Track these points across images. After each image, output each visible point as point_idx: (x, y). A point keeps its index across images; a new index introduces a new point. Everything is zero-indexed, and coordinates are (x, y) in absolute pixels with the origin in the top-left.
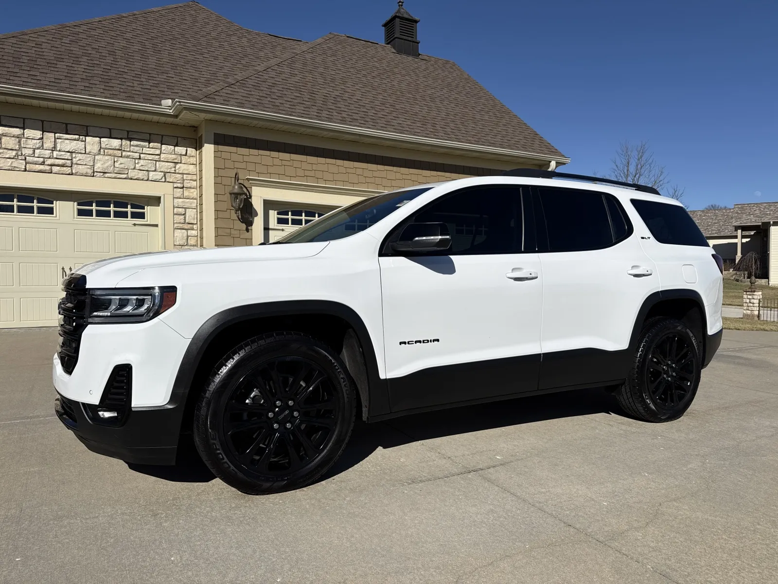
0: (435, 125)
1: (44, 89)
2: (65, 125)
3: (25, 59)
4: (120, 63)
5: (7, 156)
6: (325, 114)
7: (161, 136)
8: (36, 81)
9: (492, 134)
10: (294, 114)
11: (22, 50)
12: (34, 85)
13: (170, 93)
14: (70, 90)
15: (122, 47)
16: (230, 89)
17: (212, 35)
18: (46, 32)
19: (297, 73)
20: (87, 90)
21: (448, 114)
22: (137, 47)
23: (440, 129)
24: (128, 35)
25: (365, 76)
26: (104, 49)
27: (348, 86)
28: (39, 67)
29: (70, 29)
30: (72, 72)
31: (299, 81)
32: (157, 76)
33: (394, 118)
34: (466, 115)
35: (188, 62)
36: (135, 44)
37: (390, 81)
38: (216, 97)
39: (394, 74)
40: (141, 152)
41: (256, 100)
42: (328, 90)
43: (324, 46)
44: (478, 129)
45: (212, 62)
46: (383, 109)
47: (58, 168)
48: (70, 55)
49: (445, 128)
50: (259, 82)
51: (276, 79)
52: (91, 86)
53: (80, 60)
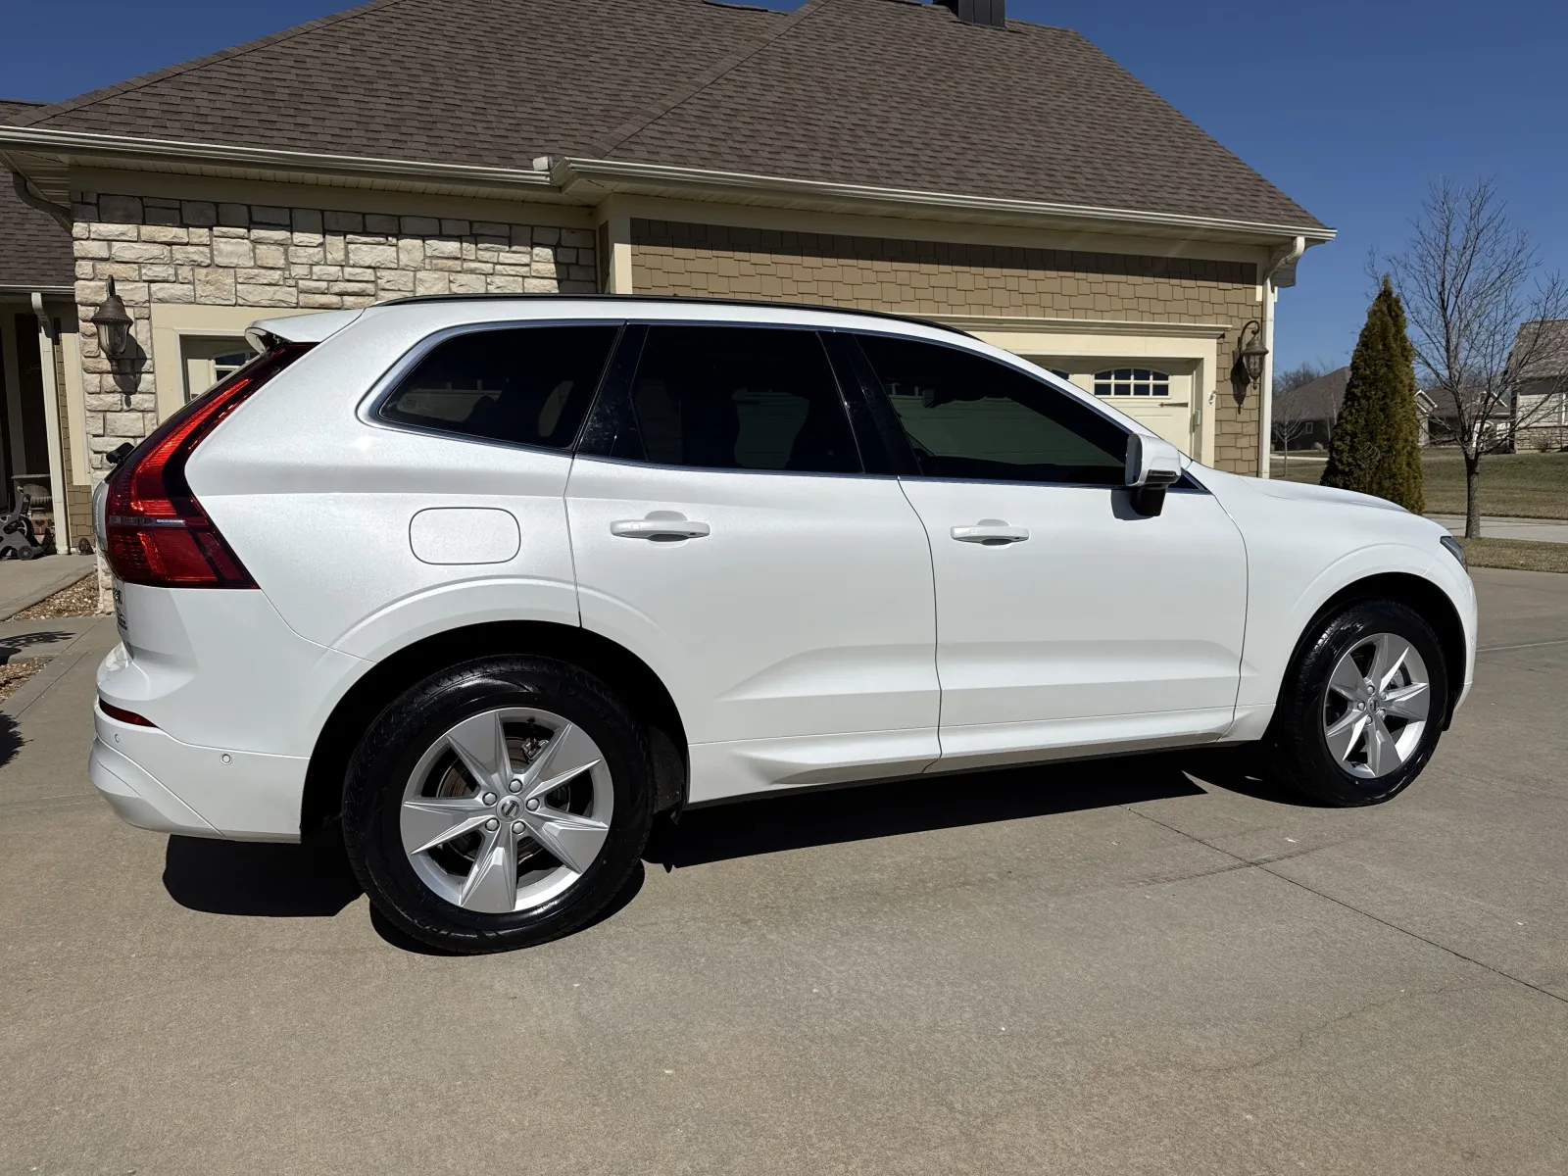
0: (1054, 173)
1: (326, 150)
2: (360, 217)
3: (282, 93)
4: (445, 88)
5: (265, 282)
6: (836, 166)
7: (530, 228)
8: (308, 137)
9: (1170, 185)
10: (779, 171)
11: (274, 75)
12: (308, 145)
13: (542, 143)
14: (370, 150)
15: (443, 54)
16: (656, 127)
17: (598, 14)
18: (306, 35)
19: (775, 83)
20: (397, 147)
21: (1076, 148)
22: (470, 51)
23: (1063, 179)
24: (450, 28)
25: (903, 77)
26: (414, 60)
27: (874, 102)
28: (309, 107)
29: (350, 25)
30: (366, 113)
31: (779, 100)
32: (513, 109)
33: (970, 164)
34: (1112, 148)
35: (564, 75)
36: (465, 46)
37: (953, 84)
38: (633, 147)
39: (961, 68)
40: (496, 261)
41: (707, 148)
42: (837, 113)
43: (818, 20)
44: (1142, 176)
45: (607, 72)
46: (948, 147)
47: (352, 299)
48: (356, 78)
49: (1074, 178)
50: (706, 109)
51: (737, 100)
52: (404, 138)
53: (375, 86)
